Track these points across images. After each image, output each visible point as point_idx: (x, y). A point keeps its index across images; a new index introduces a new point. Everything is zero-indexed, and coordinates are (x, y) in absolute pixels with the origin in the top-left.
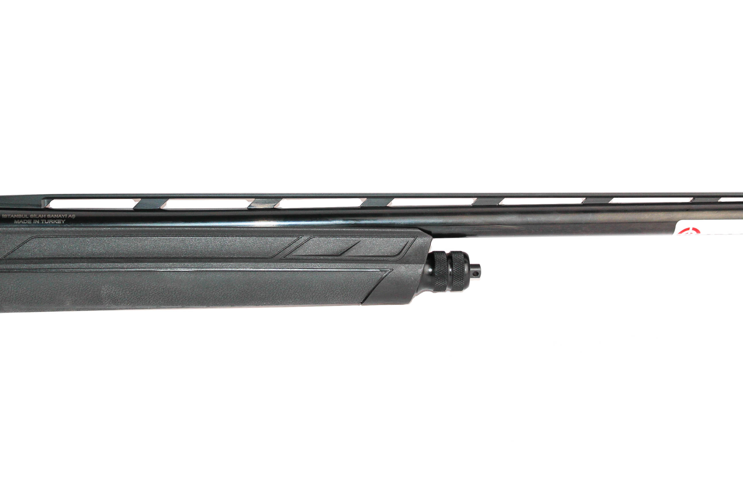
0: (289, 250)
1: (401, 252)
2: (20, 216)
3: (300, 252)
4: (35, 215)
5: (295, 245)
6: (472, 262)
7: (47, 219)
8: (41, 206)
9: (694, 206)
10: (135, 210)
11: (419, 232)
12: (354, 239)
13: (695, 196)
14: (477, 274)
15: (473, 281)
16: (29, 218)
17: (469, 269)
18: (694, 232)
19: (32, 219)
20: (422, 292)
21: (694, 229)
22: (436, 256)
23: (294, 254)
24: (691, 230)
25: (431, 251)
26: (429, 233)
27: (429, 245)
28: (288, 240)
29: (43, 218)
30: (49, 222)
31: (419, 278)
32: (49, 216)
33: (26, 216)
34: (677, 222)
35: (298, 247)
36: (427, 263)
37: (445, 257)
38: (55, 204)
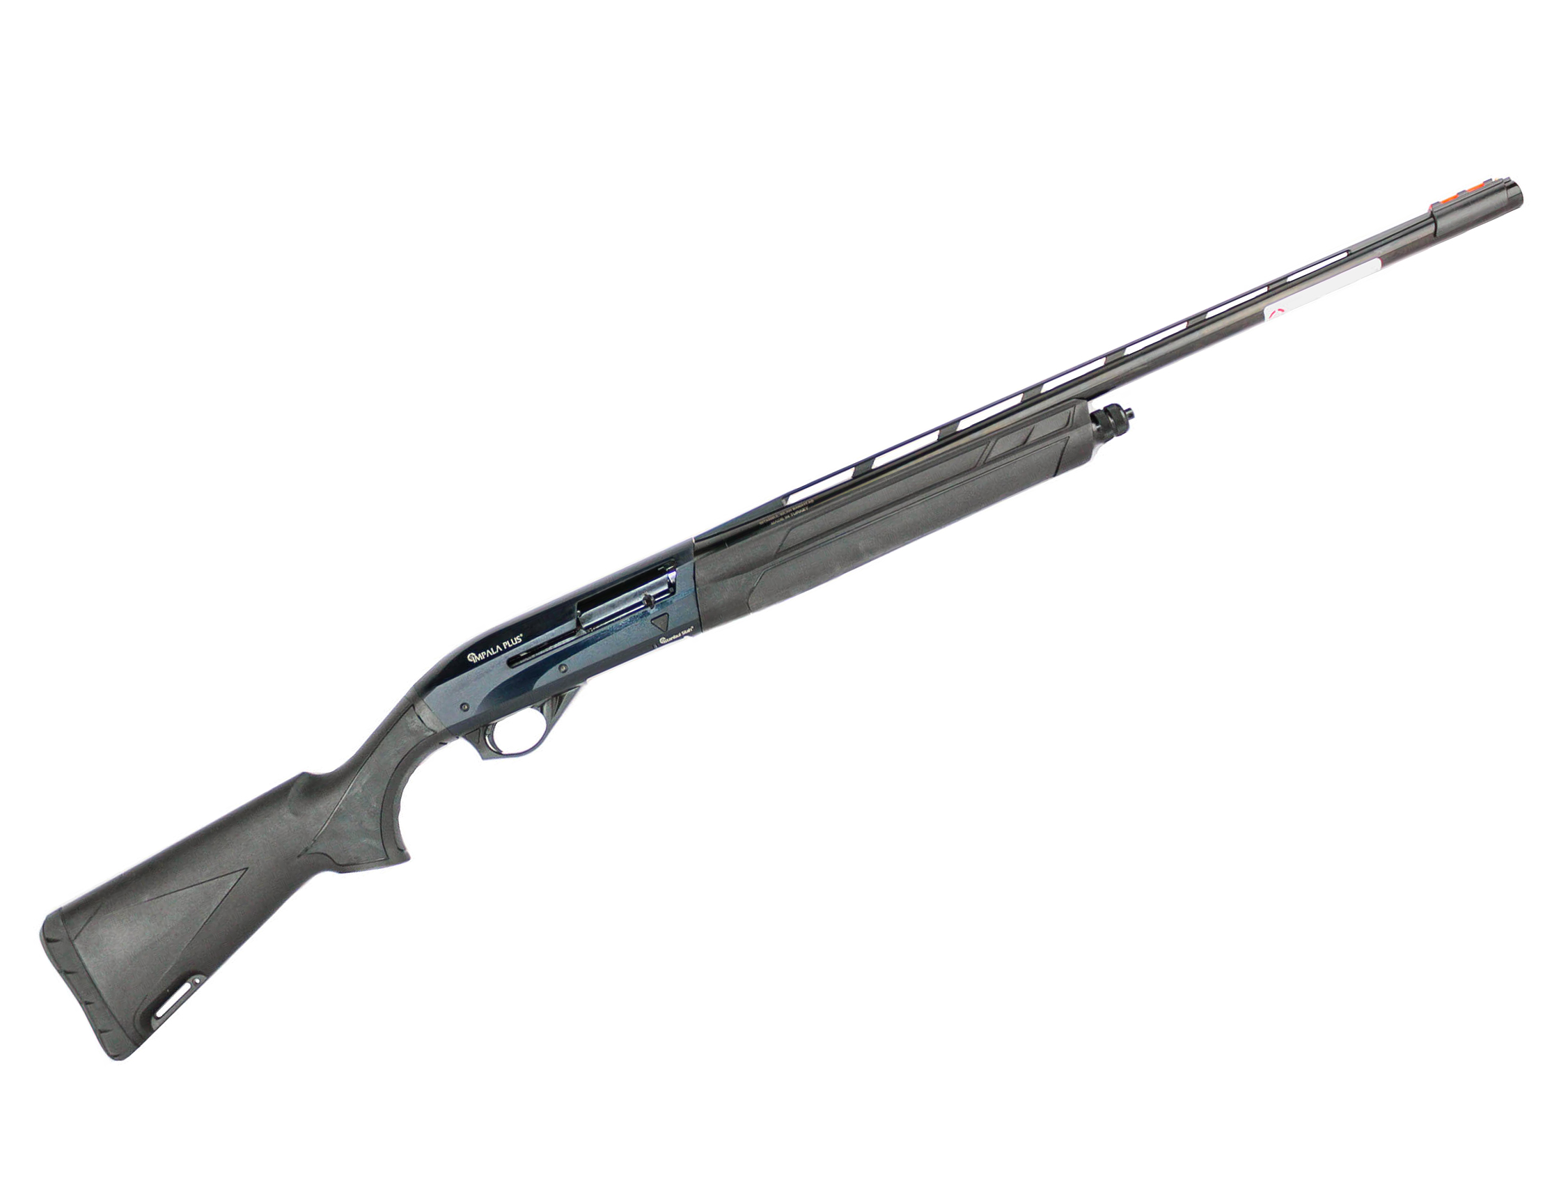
0: (984, 456)
1: (1069, 419)
2: (773, 518)
3: (993, 455)
4: (784, 513)
5: (987, 452)
6: (1125, 408)
7: (794, 511)
8: (783, 505)
9: (1270, 293)
10: (854, 477)
11: (1076, 402)
12: (1028, 427)
13: (1268, 285)
14: (1132, 416)
15: (1131, 422)
16: (780, 517)
17: (1125, 413)
18: (1280, 312)
19: (783, 516)
20: (1098, 449)
21: (1279, 310)
22: (1108, 409)
23: (990, 457)
24: (1277, 311)
25: (1090, 411)
26: (1082, 398)
27: (1086, 409)
28: (979, 451)
29: (791, 512)
30: (797, 513)
31: (1092, 435)
32: (794, 509)
33: (777, 516)
34: (1263, 310)
35: (990, 452)
36: (1093, 422)
37: (1103, 413)
38: (793, 499)
